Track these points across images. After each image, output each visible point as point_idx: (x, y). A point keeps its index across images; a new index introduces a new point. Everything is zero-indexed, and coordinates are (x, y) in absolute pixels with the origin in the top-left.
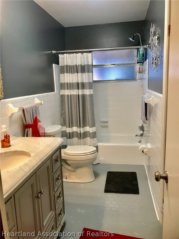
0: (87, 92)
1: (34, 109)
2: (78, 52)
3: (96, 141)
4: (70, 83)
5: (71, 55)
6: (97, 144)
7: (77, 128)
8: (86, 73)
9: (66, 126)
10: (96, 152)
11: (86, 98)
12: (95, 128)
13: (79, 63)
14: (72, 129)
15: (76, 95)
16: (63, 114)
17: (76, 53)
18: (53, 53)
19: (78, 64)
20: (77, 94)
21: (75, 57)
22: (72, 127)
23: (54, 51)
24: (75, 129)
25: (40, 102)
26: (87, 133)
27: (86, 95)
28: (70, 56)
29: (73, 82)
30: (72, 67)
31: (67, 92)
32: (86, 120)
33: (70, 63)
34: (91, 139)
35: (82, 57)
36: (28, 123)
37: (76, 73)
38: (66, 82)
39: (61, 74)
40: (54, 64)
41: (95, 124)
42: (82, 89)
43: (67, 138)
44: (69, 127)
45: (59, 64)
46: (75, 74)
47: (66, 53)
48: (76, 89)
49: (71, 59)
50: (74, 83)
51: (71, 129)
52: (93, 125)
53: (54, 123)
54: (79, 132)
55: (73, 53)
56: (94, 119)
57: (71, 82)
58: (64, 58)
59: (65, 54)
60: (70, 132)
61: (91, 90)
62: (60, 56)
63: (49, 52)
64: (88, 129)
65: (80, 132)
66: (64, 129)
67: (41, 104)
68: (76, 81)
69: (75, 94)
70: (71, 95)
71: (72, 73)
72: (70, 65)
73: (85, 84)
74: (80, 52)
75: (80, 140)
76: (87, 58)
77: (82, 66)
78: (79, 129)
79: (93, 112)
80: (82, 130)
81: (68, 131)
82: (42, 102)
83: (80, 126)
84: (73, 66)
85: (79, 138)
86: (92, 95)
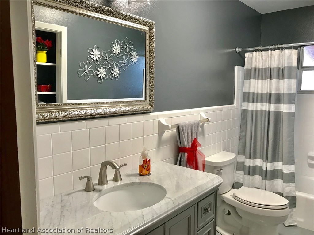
0: (285, 108)
1: (195, 128)
2: (274, 49)
3: (294, 189)
4: (258, 94)
5: (264, 53)
6: (294, 193)
7: (262, 161)
8: (286, 80)
9: (245, 155)
10: (288, 208)
11: (282, 117)
12: (293, 166)
13: (274, 64)
14: (253, 163)
15: (265, 111)
16: (242, 137)
17: (271, 50)
18: (238, 51)
19: (272, 67)
20: (267, 110)
21: (270, 55)
22: (253, 159)
23: (239, 48)
24: (258, 162)
25: (207, 118)
26: (278, 172)
27: (282, 113)
28: (262, 56)
29: (263, 92)
30: (264, 70)
31: (252, 106)
32: (278, 152)
33: (260, 65)
34: (285, 184)
35: (281, 55)
36: (182, 146)
37: (269, 79)
38: (251, 91)
39: (245, 81)
40: (236, 67)
41: (294, 160)
42: (275, 103)
43: (245, 174)
44: (250, 158)
45: (244, 66)
46: (267, 80)
47: (256, 51)
48: (266, 103)
49: (263, 59)
50: (265, 94)
51: (252, 161)
52: (291, 161)
53: (226, 149)
54: (264, 169)
55: (267, 50)
56: (293, 152)
57: (260, 92)
58: (252, 58)
59: (254, 53)
60: (250, 166)
61: (292, 105)
62: (247, 55)
63: (231, 50)
64: (279, 165)
65: (266, 168)
66: (242, 159)
67: (208, 121)
68: (267, 91)
69: (264, 109)
70: (257, 111)
71: (262, 79)
72: (261, 67)
73: (282, 95)
74: (278, 49)
75: (264, 181)
76: (290, 56)
77: (279, 69)
78: (265, 164)
79: (293, 140)
80: (269, 167)
81: (247, 164)
82: (210, 119)
83: (267, 159)
84: (266, 69)
85: (264, 178)
86: (294, 113)
